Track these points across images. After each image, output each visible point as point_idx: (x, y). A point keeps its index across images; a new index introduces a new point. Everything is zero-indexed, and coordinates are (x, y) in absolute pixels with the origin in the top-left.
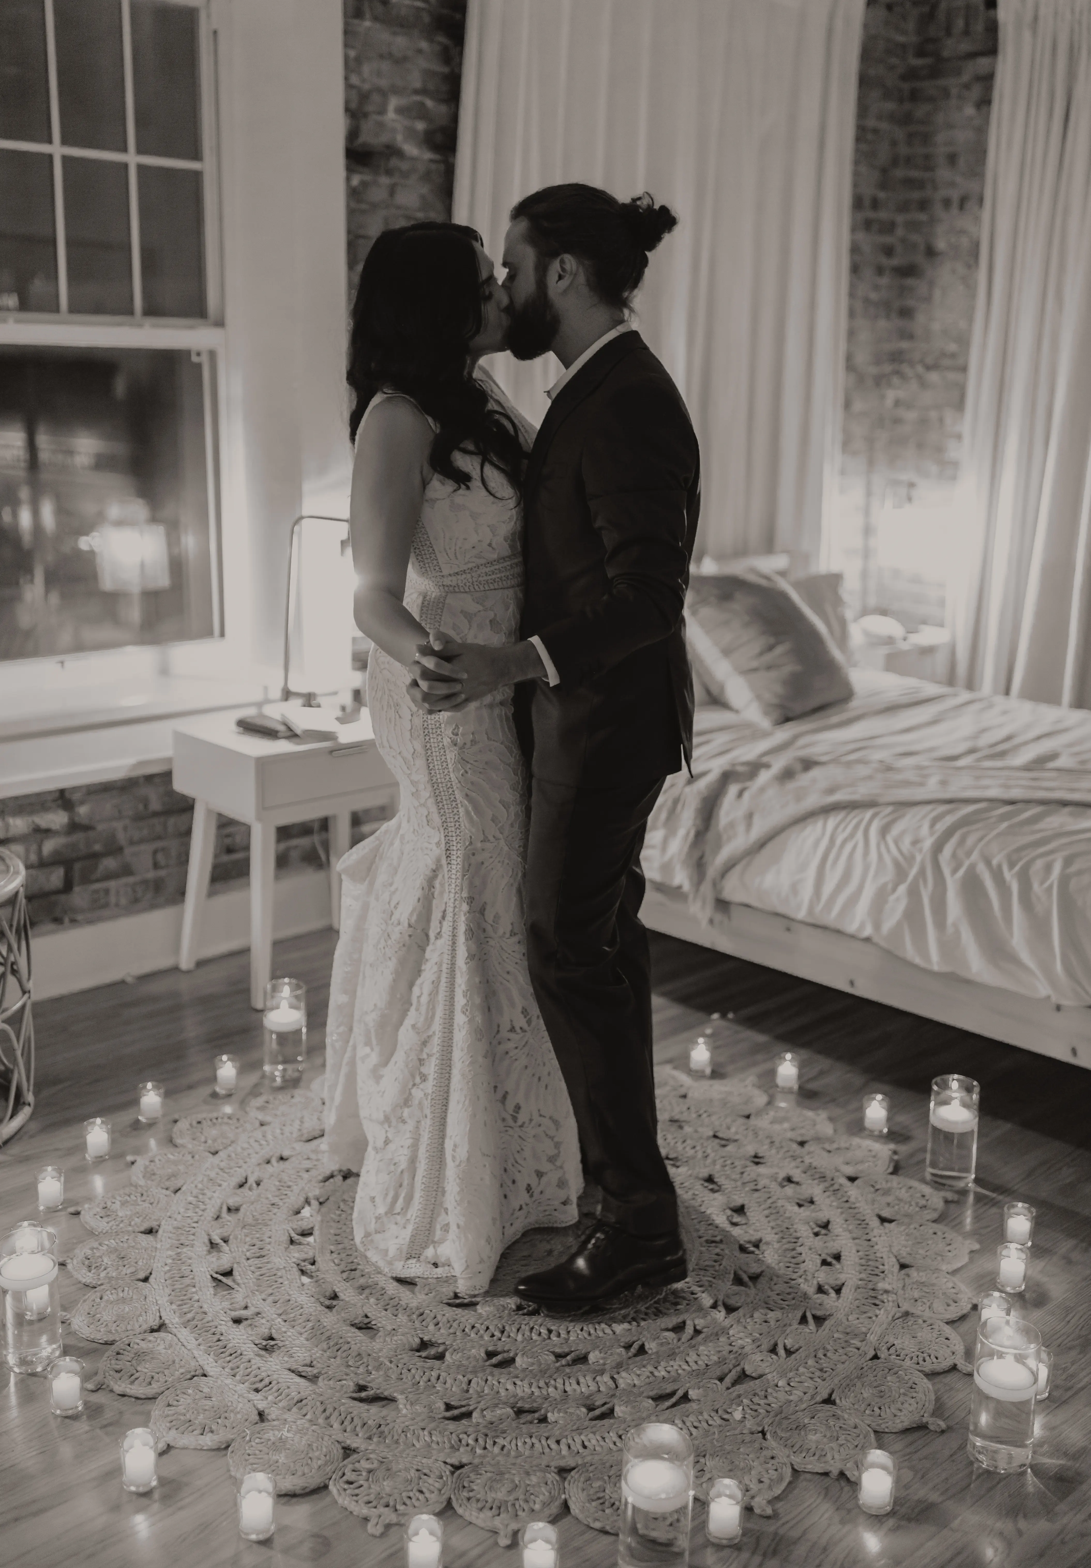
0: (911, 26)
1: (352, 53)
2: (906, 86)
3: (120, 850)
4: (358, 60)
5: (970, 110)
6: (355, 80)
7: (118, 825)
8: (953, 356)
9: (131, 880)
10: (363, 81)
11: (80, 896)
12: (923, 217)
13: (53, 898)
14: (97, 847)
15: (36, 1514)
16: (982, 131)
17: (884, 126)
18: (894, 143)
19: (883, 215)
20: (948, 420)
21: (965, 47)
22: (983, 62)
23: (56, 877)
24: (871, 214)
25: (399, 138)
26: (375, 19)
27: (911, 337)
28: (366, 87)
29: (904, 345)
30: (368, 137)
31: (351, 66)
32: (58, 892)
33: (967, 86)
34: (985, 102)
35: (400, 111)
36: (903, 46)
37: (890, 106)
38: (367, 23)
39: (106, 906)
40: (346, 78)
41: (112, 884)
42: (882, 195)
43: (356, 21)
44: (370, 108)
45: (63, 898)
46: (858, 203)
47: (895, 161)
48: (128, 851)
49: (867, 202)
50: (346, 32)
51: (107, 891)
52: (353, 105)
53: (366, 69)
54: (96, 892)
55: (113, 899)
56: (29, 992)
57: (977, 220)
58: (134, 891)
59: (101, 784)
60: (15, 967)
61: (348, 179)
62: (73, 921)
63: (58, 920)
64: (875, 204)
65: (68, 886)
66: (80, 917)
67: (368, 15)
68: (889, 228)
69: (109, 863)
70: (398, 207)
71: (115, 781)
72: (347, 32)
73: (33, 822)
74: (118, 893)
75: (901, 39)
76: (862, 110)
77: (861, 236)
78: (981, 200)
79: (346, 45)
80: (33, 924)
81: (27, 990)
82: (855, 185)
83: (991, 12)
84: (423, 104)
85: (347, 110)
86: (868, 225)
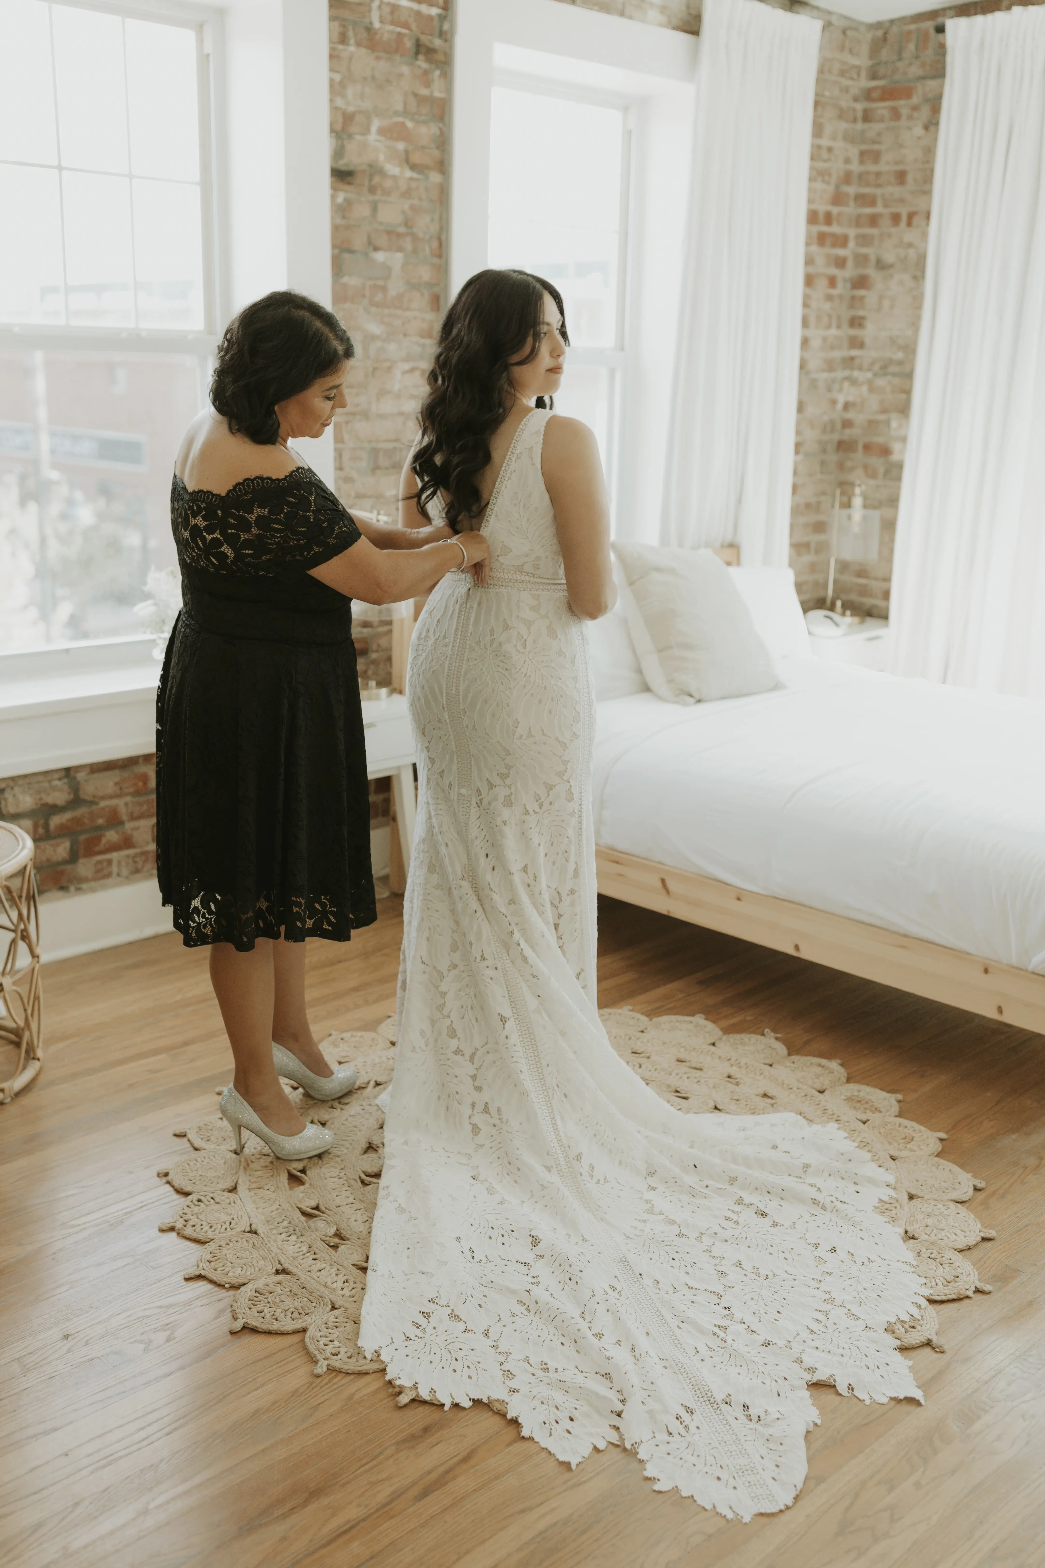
0: (865, 49)
1: (337, 77)
2: (859, 107)
3: (121, 823)
4: (342, 84)
5: (919, 131)
6: (339, 102)
7: (120, 803)
8: (900, 363)
9: (131, 852)
10: (348, 104)
11: (85, 867)
12: (874, 231)
13: (61, 868)
14: (100, 821)
15: (46, 1433)
16: (929, 152)
17: (839, 145)
18: (847, 161)
19: (835, 229)
20: (894, 424)
21: (915, 70)
22: (932, 84)
23: (62, 850)
24: (825, 229)
25: (382, 157)
26: (358, 44)
27: (861, 345)
28: (351, 109)
29: (854, 353)
30: (353, 159)
31: (336, 89)
32: (65, 862)
33: (915, 108)
34: (932, 124)
35: (382, 131)
36: (858, 69)
37: (843, 126)
38: (352, 48)
39: (109, 875)
40: (331, 100)
41: (115, 856)
42: (835, 210)
43: (340, 47)
44: (354, 129)
45: (69, 867)
46: (812, 218)
47: (847, 178)
48: (129, 826)
49: (821, 217)
50: (331, 57)
51: (110, 862)
52: (338, 127)
53: (350, 91)
54: (100, 862)
55: (115, 869)
56: (38, 957)
57: (925, 235)
58: (135, 862)
59: (104, 763)
60: (25, 934)
61: (333, 198)
62: (78, 889)
63: (63, 888)
64: (829, 219)
65: (73, 858)
66: (84, 886)
67: (352, 41)
68: (841, 241)
69: (112, 836)
70: (381, 223)
71: (117, 760)
72: (333, 56)
73: (41, 799)
74: (119, 863)
75: (854, 61)
76: (818, 129)
77: (814, 248)
78: (928, 216)
79: (332, 70)
80: (41, 892)
81: (36, 954)
82: (810, 201)
83: (940, 36)
84: (403, 124)
85: (332, 130)
86: (822, 239)
